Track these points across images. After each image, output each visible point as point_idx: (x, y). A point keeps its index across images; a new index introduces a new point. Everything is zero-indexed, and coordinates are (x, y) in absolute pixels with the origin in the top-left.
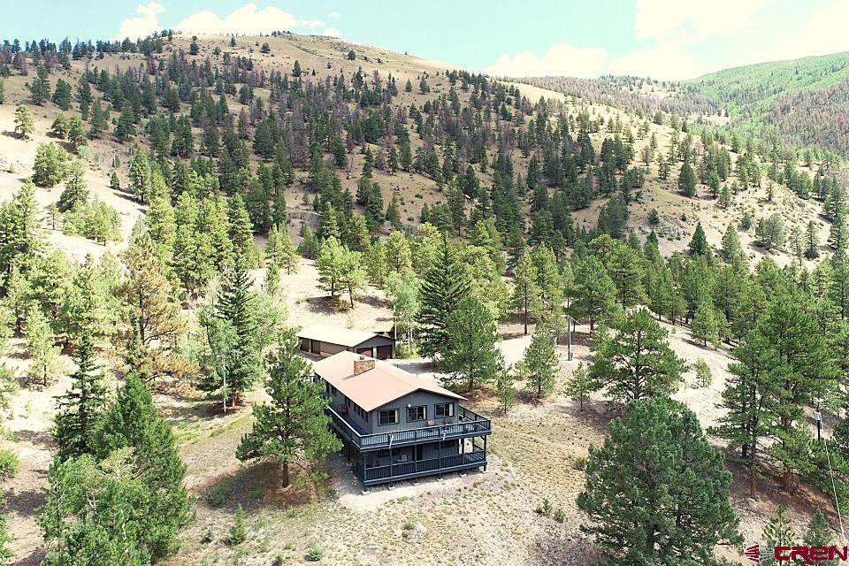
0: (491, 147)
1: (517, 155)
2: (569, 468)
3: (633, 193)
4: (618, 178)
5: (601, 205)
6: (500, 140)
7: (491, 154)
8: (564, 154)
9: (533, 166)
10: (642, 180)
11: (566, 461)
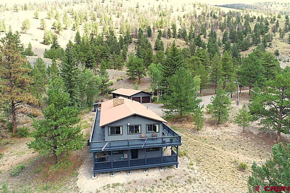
0: (208, 29)
1: (218, 31)
2: (234, 169)
3: (268, 44)
4: (261, 38)
5: (253, 49)
6: (212, 26)
7: (208, 31)
8: (238, 30)
9: (225, 35)
10: (272, 39)
11: (232, 164)
